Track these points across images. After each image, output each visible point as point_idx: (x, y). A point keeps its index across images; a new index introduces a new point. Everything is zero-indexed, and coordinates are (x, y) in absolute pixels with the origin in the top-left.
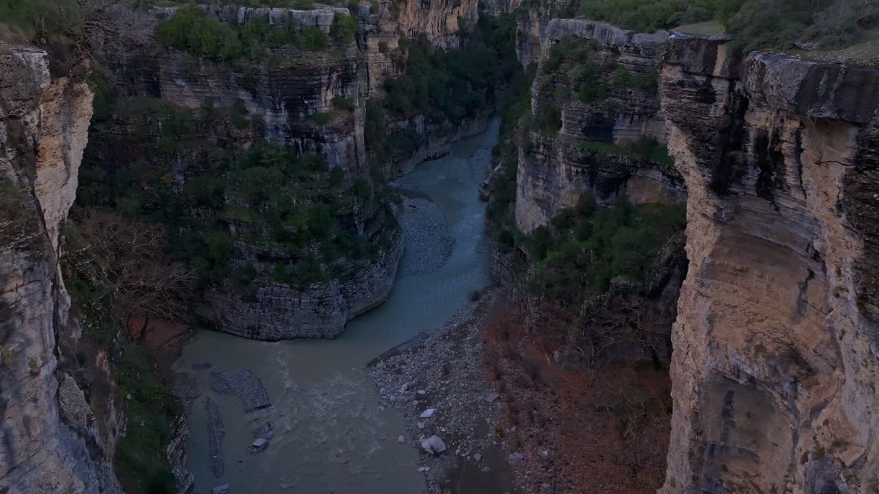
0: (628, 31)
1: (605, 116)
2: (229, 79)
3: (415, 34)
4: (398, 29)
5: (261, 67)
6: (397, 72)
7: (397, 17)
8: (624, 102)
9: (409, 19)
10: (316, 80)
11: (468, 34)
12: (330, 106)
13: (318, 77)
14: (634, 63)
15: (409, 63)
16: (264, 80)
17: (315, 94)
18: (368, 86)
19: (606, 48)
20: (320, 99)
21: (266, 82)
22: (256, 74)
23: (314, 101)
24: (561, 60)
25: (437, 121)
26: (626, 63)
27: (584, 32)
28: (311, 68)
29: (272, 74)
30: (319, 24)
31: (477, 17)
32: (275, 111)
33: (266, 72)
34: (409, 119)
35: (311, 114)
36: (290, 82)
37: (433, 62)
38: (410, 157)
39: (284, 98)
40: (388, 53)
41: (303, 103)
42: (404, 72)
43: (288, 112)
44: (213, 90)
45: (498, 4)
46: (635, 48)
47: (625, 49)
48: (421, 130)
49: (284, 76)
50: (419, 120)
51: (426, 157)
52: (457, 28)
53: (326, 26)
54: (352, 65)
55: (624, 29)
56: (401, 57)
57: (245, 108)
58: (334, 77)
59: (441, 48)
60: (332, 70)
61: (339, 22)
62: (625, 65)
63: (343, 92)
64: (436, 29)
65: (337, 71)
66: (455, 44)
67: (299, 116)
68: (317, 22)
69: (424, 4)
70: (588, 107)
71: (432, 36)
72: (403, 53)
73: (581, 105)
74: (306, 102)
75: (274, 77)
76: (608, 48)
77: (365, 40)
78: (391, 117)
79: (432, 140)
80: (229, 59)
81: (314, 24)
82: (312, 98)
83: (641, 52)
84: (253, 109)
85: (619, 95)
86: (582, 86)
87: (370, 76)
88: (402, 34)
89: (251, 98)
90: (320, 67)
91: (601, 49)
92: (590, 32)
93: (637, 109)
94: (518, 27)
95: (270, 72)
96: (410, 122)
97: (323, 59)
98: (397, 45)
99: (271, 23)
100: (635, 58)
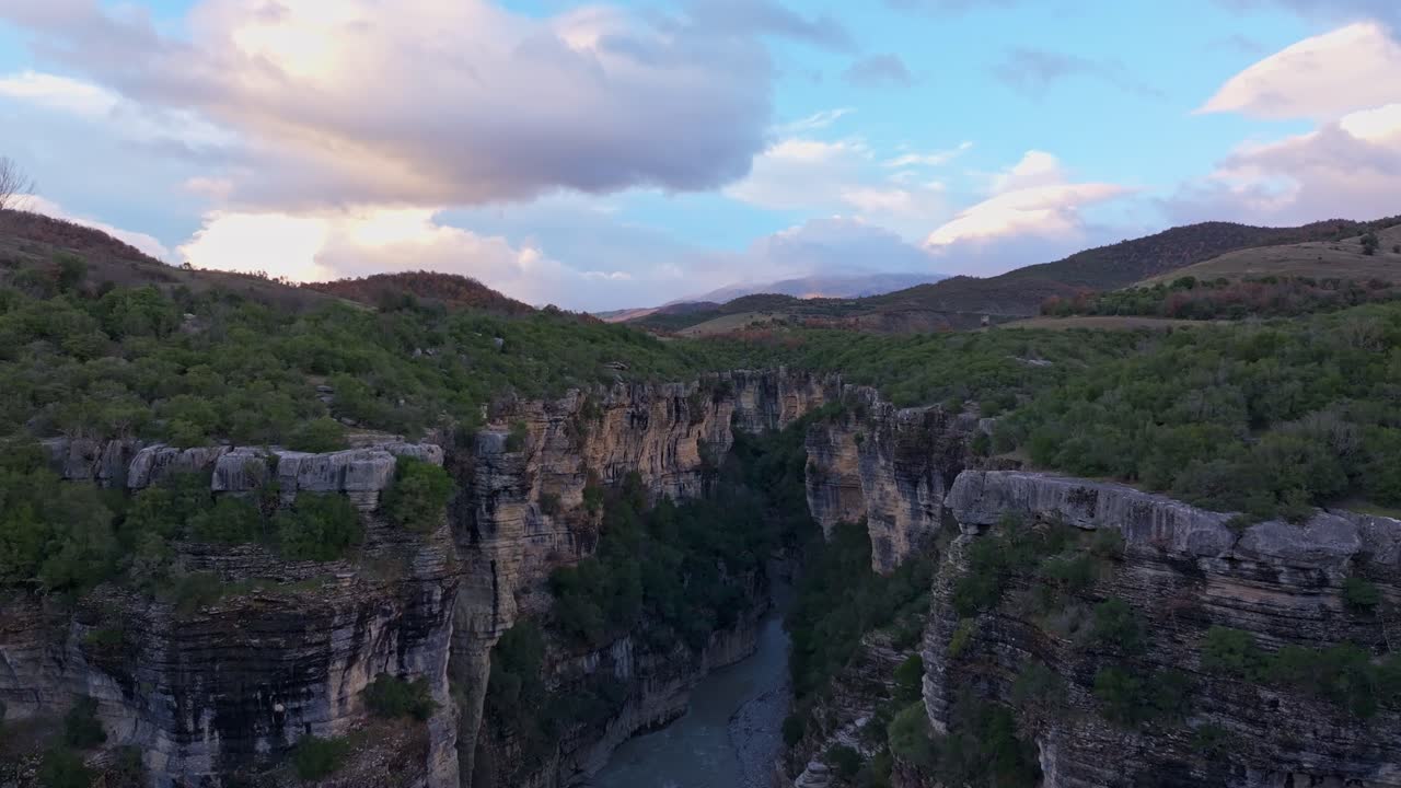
0: (1226, 517)
1: (1196, 773)
2: (62, 642)
3: (617, 474)
4: (583, 468)
5: (154, 611)
6: (578, 553)
7: (581, 445)
8: (1258, 732)
9: (607, 448)
10: (311, 645)
11: (716, 470)
12: (357, 711)
13: (320, 637)
14: (1263, 609)
15: (603, 532)
16: (158, 648)
17: (306, 684)
18: (495, 614)
19: (1153, 559)
20: (324, 695)
21: (160, 656)
22: (139, 631)
23: (303, 703)
24: (1006, 579)
25: (661, 648)
26: (1237, 608)
27: (1066, 508)
28: (301, 611)
29: (182, 631)
30: (348, 487)
31: (729, 439)
32: (182, 736)
33: (163, 627)
34: (600, 651)
35: (290, 743)
36: (233, 652)
37: (653, 526)
38: (601, 737)
39: (211, 698)
40: (561, 516)
41: (270, 710)
42: (594, 551)
43: (223, 738)
44: (17, 672)
45: (759, 414)
46: (1261, 564)
47: (1227, 566)
48: (626, 670)
49: (219, 635)
50: (622, 652)
51: (637, 726)
52: (697, 460)
53: (365, 492)
54: (430, 593)
55: (1212, 508)
56: (587, 523)
57: (99, 723)
58: (374, 629)
59: (667, 496)
60: (365, 613)
61: (405, 481)
62: (1233, 613)
63: (401, 664)
64: (659, 464)
65: (386, 613)
66: (694, 488)
67: (253, 751)
68: (342, 481)
69: (635, 421)
70: (1133, 740)
71: (651, 477)
72: (592, 514)
73: (1109, 733)
74: (279, 707)
75: (184, 639)
76: (1162, 559)
77: (491, 509)
78: (560, 650)
79: (650, 690)
80: (69, 586)
81: (335, 487)
82: (297, 696)
83: (1283, 579)
84: (122, 727)
85: (1233, 708)
86: (1103, 674)
87: (500, 591)
88: (592, 475)
89: (120, 696)
90: (327, 606)
91: (1137, 559)
92: (1083, 509)
93: (1308, 760)
94: (809, 459)
95: (177, 626)
96: (603, 657)
97: (346, 581)
98: (580, 499)
99: (216, 486)
100: (1262, 594)
